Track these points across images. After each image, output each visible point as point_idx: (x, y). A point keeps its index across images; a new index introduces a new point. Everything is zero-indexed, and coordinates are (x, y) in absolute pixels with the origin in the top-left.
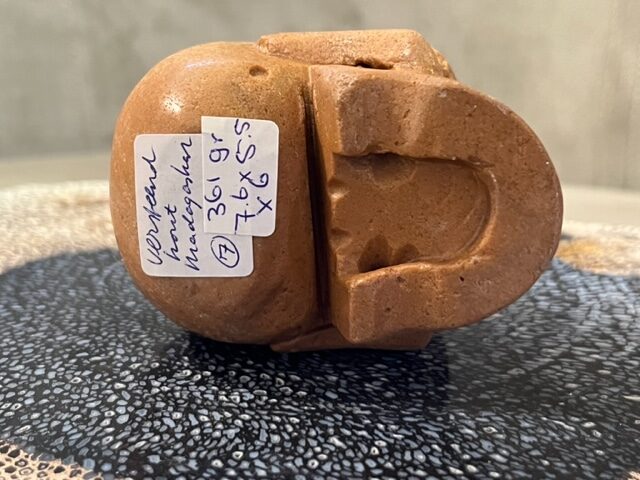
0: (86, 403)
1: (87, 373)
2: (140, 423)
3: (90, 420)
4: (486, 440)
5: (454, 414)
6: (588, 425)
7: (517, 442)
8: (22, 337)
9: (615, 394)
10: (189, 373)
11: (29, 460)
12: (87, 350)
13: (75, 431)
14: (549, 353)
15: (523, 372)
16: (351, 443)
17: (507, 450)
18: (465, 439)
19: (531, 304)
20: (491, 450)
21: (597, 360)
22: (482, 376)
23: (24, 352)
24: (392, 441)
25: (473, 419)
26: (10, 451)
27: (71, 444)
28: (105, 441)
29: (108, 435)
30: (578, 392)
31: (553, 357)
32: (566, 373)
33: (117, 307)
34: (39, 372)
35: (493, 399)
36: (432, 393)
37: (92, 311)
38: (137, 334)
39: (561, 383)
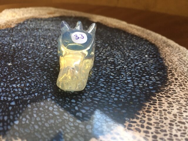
0: (138, 69)
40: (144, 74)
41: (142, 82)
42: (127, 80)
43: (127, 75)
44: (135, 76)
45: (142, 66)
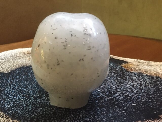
0: (23, 105)
1: (24, 98)
2: (34, 111)
3: (24, 110)
4: (102, 115)
5: (97, 108)
6: (124, 111)
7: (108, 116)
8: (12, 88)
9: (130, 103)
10: (45, 98)
11: (10, 120)
12: (25, 92)
13: (20, 112)
14: (118, 93)
15: (112, 98)
16: (75, 116)
17: (106, 118)
18: (98, 115)
19: (117, 80)
20: (103, 118)
21: (128, 94)
22: (104, 99)
23: (12, 92)
24: (83, 115)
25: (100, 110)
26: (7, 118)
27: (19, 116)
28: (26, 115)
29: (27, 113)
30: (123, 103)
31: (119, 94)
32: (121, 98)
33: (32, 81)
34: (15, 97)
35: (105, 105)
36: (93, 103)
37: (27, 82)
38: (36, 88)
39: (119, 101)
40: (15, 105)
41: (9, 101)
42: (17, 97)
43: (21, 99)
44: (17, 101)
45: (25, 108)
